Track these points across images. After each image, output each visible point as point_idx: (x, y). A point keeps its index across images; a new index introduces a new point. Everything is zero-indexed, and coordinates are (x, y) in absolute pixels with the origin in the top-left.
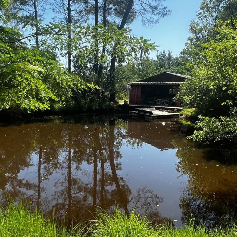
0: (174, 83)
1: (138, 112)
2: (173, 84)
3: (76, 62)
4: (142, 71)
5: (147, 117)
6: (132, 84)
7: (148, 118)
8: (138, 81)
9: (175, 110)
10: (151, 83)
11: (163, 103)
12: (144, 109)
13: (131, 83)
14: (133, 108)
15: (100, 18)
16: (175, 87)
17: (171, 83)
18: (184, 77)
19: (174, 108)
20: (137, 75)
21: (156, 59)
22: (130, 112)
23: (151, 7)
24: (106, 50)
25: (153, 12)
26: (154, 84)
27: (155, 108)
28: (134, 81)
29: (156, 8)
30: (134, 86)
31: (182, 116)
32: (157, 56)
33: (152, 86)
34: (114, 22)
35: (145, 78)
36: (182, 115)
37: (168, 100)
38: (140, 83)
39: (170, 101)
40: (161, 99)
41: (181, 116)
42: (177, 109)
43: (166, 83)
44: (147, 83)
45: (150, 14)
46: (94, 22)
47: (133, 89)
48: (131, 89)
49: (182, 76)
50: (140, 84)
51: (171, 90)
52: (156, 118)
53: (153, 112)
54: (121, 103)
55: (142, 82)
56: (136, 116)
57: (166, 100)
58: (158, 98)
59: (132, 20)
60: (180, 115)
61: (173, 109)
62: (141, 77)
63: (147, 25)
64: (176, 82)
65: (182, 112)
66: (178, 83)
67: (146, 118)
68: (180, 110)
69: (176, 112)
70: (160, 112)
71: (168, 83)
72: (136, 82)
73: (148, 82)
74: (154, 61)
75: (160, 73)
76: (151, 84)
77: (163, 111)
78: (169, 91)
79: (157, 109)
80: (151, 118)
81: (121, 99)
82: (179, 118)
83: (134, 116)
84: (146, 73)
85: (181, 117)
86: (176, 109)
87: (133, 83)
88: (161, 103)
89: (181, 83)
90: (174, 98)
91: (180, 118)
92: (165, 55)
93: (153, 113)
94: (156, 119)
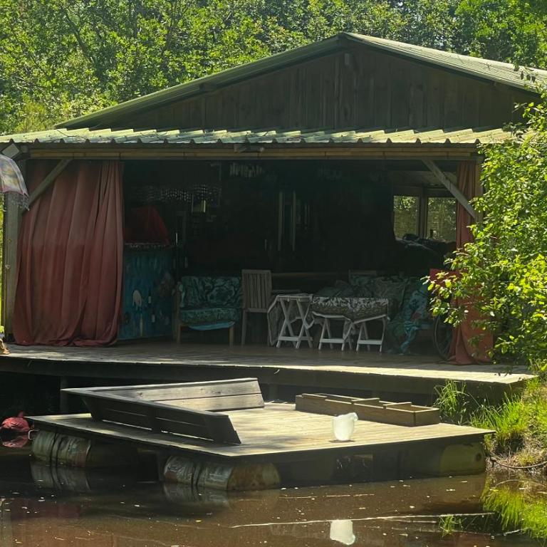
0: (436, 136)
1: (96, 421)
2: (429, 146)
4: (131, 22)
5: (182, 472)
6: (37, 144)
7: (195, 485)
8: (93, 124)
9: (450, 397)
10: (222, 134)
11: (336, 330)
12: (151, 395)
13: (18, 138)
16: (440, 177)
17: (405, 137)
18: (521, 82)
19: (442, 382)
20: (76, 58)
22: (9, 423)
26: (246, 144)
27: (254, 384)
28: (50, 119)
30: (53, 163)
31: (520, 458)
33: (227, 163)
35: (163, 89)
36: (515, 443)
37: (384, 301)
38: (105, 134)
39: (396, 310)
40: (315, 289)
41: (500, 451)
42: (471, 385)
43: (357, 136)
44: (174, 133)
47: (46, 194)
48: (19, 196)
49: (503, 71)
50: (113, 144)
51: (408, 201)
52: (270, 475)
53: (233, 417)
55: (130, 133)
56: (69, 465)
57: (360, 303)
58: (281, 285)
60: (491, 445)
61: (424, 392)
62: (118, 74)
64: (448, 127)
65: (517, 415)
66: (465, 136)
67: (173, 482)
68: (497, 395)
69: (453, 420)
70: (300, 414)
71: (380, 136)
72: (71, 127)
73: (184, 127)
75: (300, 41)
76: (220, 144)
77: (335, 411)
78: (386, 213)
79: (278, 388)
80: (219, 478)
82: (481, 471)
83: (53, 463)
84: (171, 45)
85: (503, 463)
86: (459, 384)
87: (44, 135)
88: (315, 331)
89: (496, 136)
90: (442, 284)
91: (500, 475)
93: (242, 434)
94: (264, 487)
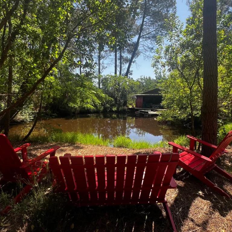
1: (140, 112)
3: (103, 83)
5: (145, 115)
11: (156, 107)
13: (136, 95)
14: (137, 110)
15: (118, 55)
20: (141, 89)
21: (155, 79)
22: (135, 112)
23: (149, 48)
24: (122, 74)
25: (151, 51)
27: (150, 110)
29: (152, 49)
30: (138, 96)
32: (156, 77)
34: (127, 57)
35: (147, 91)
37: (160, 105)
38: (143, 95)
40: (155, 104)
44: (146, 94)
45: (149, 52)
46: (114, 57)
47: (138, 98)
48: (136, 99)
53: (149, 112)
54: (130, 107)
57: (158, 105)
58: (153, 104)
59: (138, 56)
62: (144, 90)
63: (147, 59)
74: (154, 80)
76: (149, 95)
79: (152, 110)
80: (147, 115)
81: (131, 104)
84: (148, 88)
87: (138, 94)
92: (161, 76)
